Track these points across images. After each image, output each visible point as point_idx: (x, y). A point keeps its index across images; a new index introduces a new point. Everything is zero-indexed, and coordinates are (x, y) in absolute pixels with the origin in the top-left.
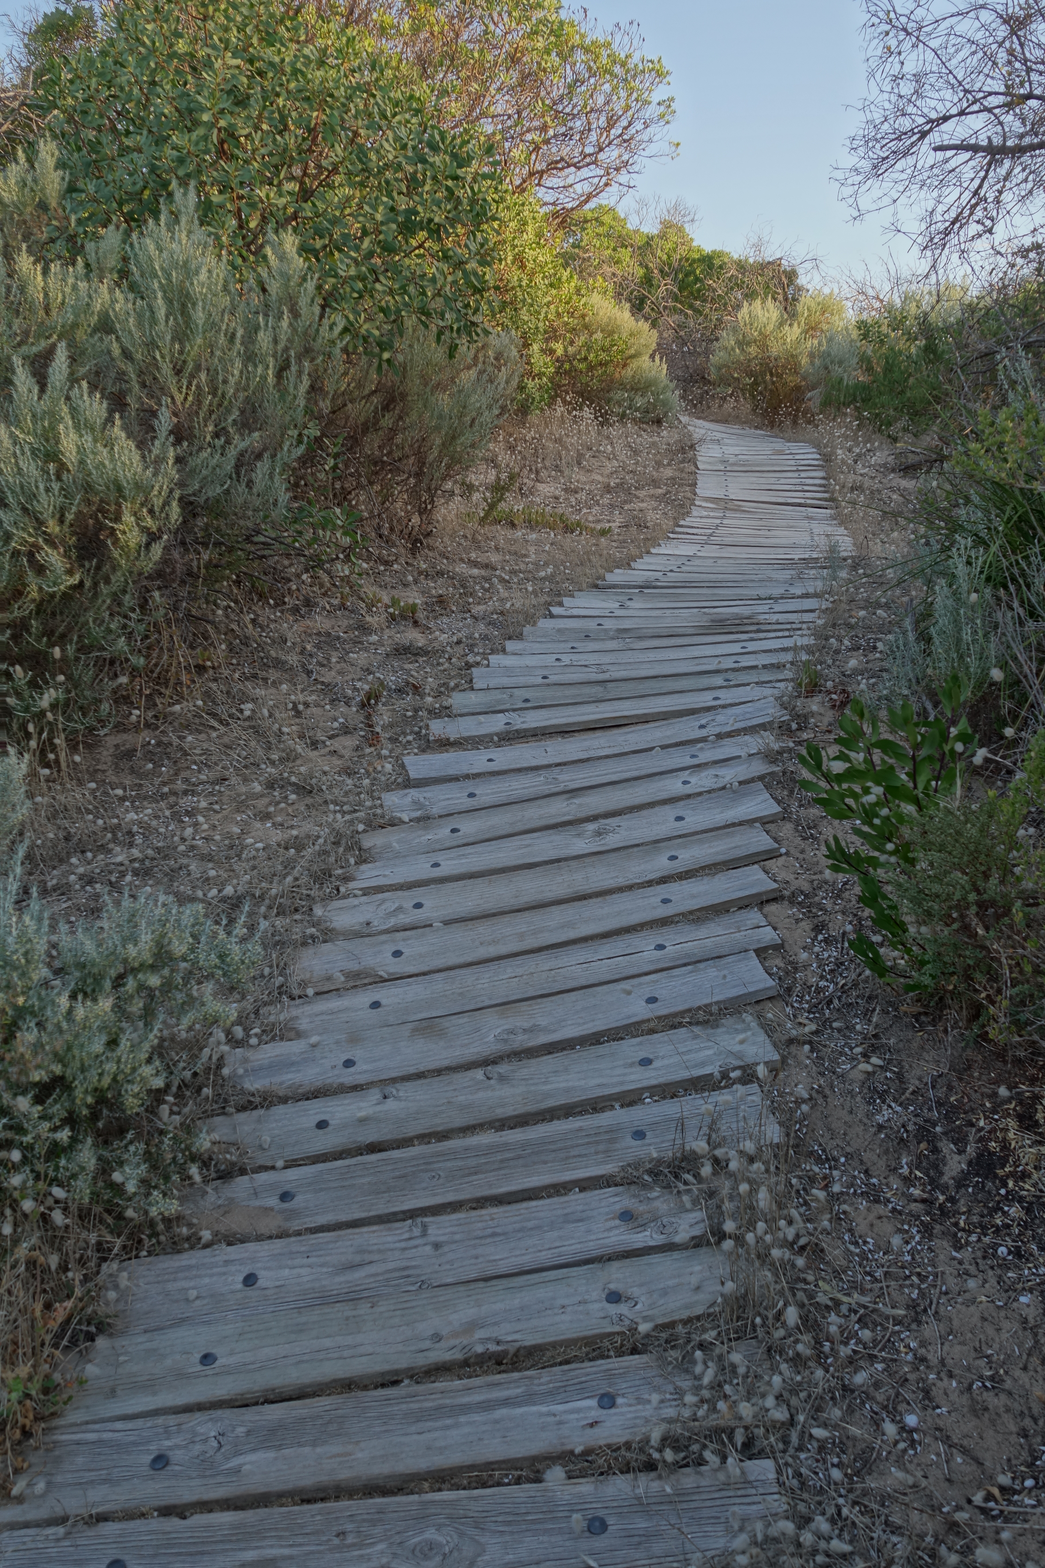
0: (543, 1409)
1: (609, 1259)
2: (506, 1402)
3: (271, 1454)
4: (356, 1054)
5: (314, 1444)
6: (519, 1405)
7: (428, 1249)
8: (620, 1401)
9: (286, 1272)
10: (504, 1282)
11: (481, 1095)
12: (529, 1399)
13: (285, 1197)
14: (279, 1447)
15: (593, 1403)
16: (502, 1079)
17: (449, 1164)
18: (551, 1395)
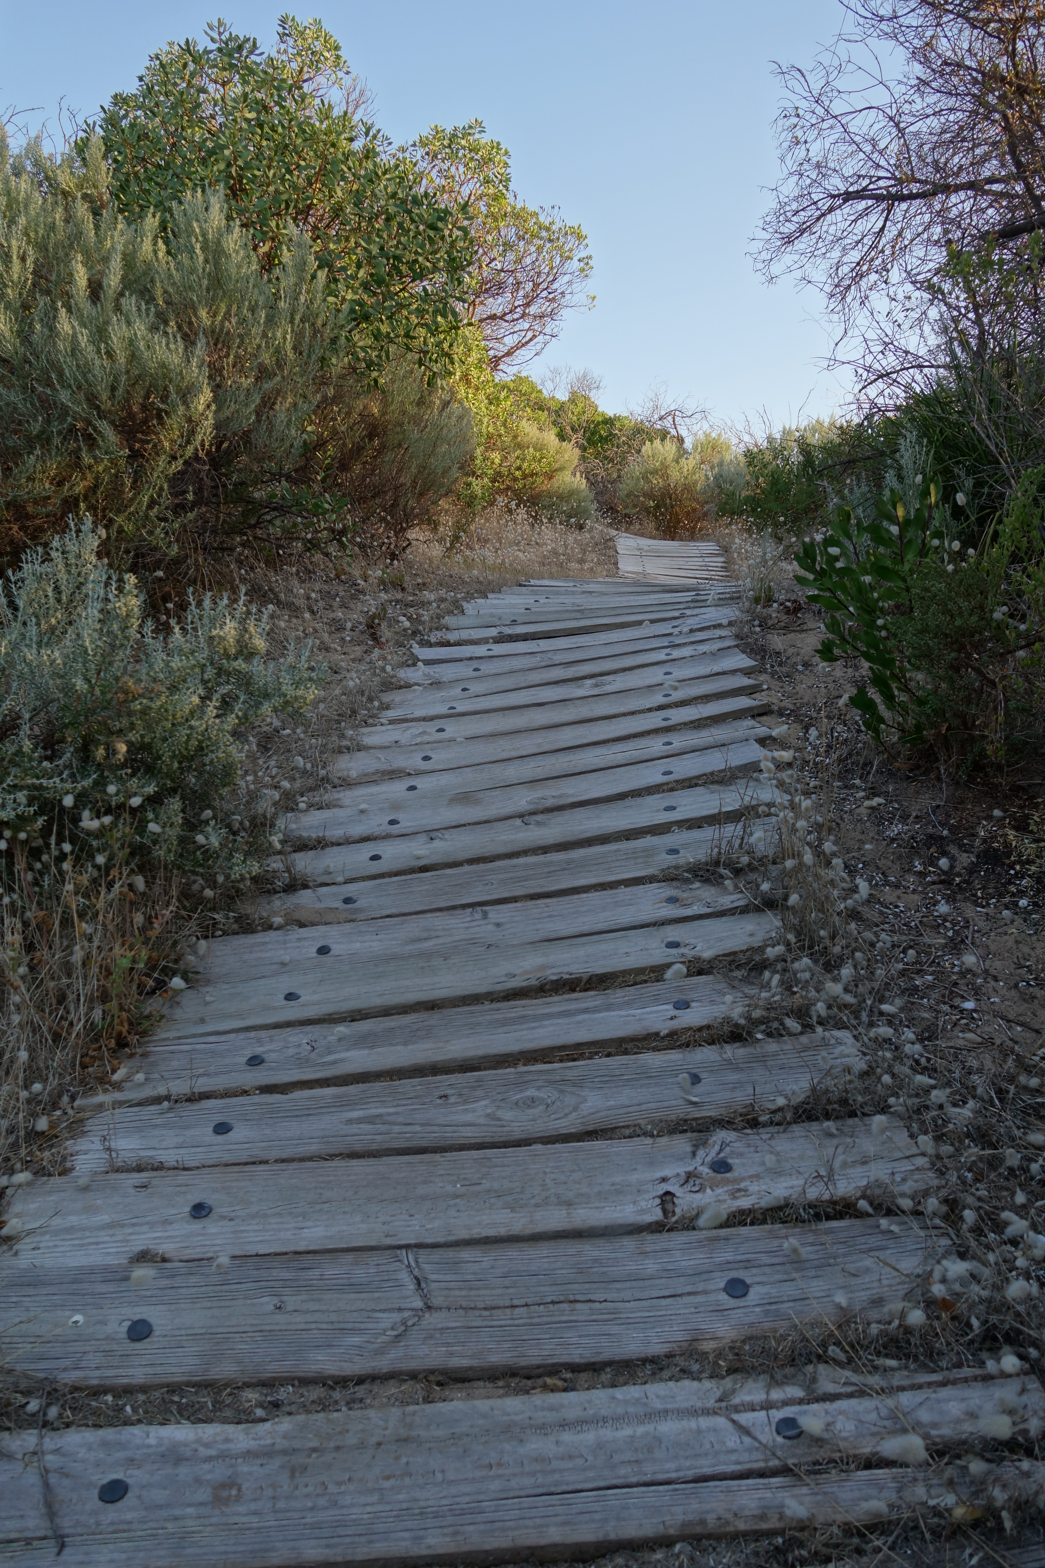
0: (623, 1013)
1: (663, 924)
2: (586, 1011)
3: (366, 1052)
4: (400, 816)
5: (405, 1044)
6: (599, 1011)
7: (490, 927)
8: (693, 1004)
9: (358, 945)
10: (568, 941)
11: (521, 835)
12: (609, 1007)
13: (347, 901)
14: (372, 1047)
15: (670, 1007)
16: (538, 824)
17: (501, 876)
18: (628, 1004)
